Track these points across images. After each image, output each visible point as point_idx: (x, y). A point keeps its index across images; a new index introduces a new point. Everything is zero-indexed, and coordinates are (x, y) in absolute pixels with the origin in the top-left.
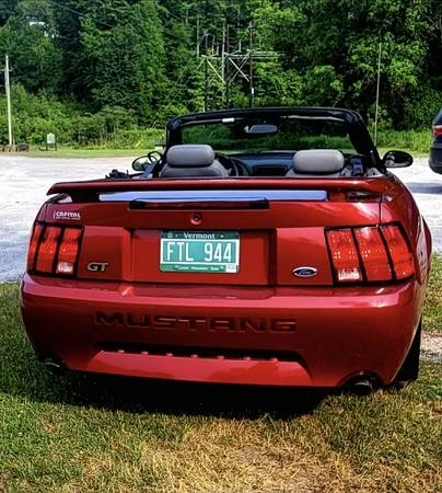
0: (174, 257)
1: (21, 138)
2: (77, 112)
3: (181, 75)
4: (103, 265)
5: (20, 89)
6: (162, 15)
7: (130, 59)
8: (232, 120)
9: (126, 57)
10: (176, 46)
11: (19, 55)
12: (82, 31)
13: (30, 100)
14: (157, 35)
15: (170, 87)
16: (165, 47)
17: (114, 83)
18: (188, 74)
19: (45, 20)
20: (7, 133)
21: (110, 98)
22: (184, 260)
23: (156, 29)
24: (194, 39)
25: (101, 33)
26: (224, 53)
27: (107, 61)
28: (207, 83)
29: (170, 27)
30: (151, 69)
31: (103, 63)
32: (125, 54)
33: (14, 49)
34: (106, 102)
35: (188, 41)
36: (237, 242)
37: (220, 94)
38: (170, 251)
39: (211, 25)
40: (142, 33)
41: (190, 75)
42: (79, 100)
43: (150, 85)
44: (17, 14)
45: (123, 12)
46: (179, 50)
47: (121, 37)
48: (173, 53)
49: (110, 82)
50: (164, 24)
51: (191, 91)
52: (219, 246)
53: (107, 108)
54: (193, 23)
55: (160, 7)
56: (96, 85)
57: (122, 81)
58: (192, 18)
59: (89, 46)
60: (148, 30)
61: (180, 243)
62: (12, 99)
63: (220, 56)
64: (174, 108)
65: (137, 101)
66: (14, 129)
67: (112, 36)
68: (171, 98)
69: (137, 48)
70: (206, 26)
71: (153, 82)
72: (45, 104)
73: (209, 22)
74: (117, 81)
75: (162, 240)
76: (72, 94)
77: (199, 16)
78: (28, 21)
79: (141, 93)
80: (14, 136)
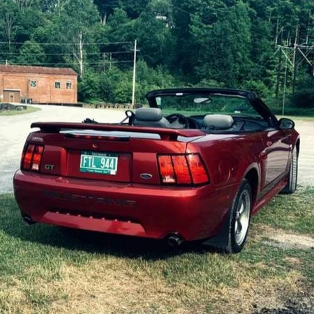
0: (87, 165)
1: (141, 99)
2: (182, 83)
3: (262, 58)
4: (52, 166)
5: (144, 64)
6: (251, 15)
7: (224, 46)
8: (181, 94)
9: (222, 44)
10: (260, 38)
11: (146, 39)
12: (191, 24)
13: (150, 72)
14: (246, 29)
15: (253, 67)
16: (251, 38)
17: (212, 63)
18: (267, 58)
19: (166, 15)
20: (131, 95)
21: (208, 73)
22: (91, 166)
23: (245, 25)
24: (274, 33)
25: (205, 26)
26: (295, 45)
27: (207, 46)
28: (280, 66)
29: (257, 23)
30: (239, 53)
31: (205, 48)
32: (221, 42)
33: (143, 35)
34: (204, 77)
35: (269, 34)
36: (117, 159)
37: (290, 74)
38: (85, 161)
39: (288, 23)
40: (235, 28)
41: (268, 59)
42: (185, 74)
43: (237, 65)
44: (147, 10)
45: (222, 11)
46: (262, 40)
47: (219, 29)
48: (258, 43)
49: (209, 62)
50: (252, 21)
51: (269, 71)
52: (108, 160)
53: (204, 81)
54: (274, 21)
55: (250, 9)
56: (198, 64)
57: (217, 62)
58: (274, 17)
59: (196, 35)
60: (240, 25)
61: (90, 157)
62: (137, 70)
63: (293, 46)
64: (254, 83)
65: (227, 76)
66: (136, 93)
67: (212, 29)
68: (253, 75)
69: (230, 37)
70: (284, 24)
71: (240, 63)
72: (161, 76)
73: (287, 21)
74: (214, 61)
75: (82, 156)
76: (180, 70)
77: (279, 17)
78: (154, 15)
79: (231, 71)
80: (136, 97)
